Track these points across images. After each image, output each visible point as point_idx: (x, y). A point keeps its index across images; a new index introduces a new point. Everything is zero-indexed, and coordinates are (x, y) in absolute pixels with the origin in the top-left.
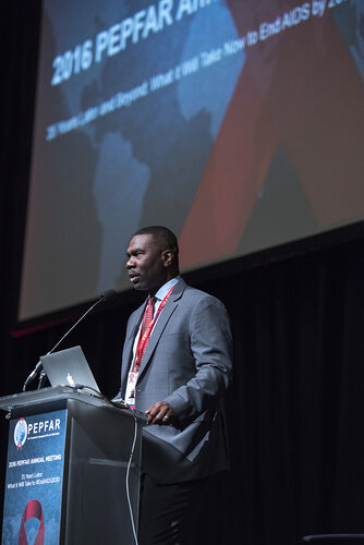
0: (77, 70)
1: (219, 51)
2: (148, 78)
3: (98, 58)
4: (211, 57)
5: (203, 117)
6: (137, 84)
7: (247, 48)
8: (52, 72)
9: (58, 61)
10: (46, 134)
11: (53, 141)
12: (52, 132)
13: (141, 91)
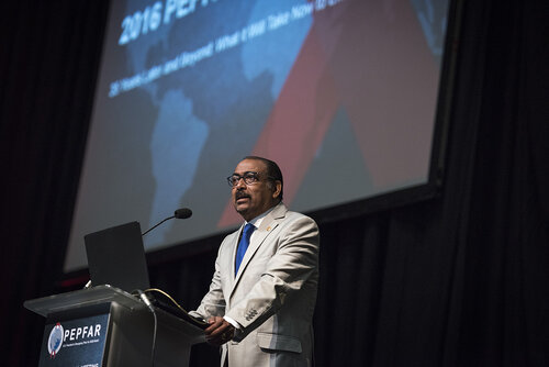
0: (145, 30)
1: (287, 15)
2: (214, 38)
3: (167, 19)
4: (278, 21)
5: (266, 78)
6: (203, 44)
7: (315, 13)
8: (120, 31)
9: (128, 21)
10: (109, 90)
11: (116, 98)
12: (115, 89)
13: (206, 52)
